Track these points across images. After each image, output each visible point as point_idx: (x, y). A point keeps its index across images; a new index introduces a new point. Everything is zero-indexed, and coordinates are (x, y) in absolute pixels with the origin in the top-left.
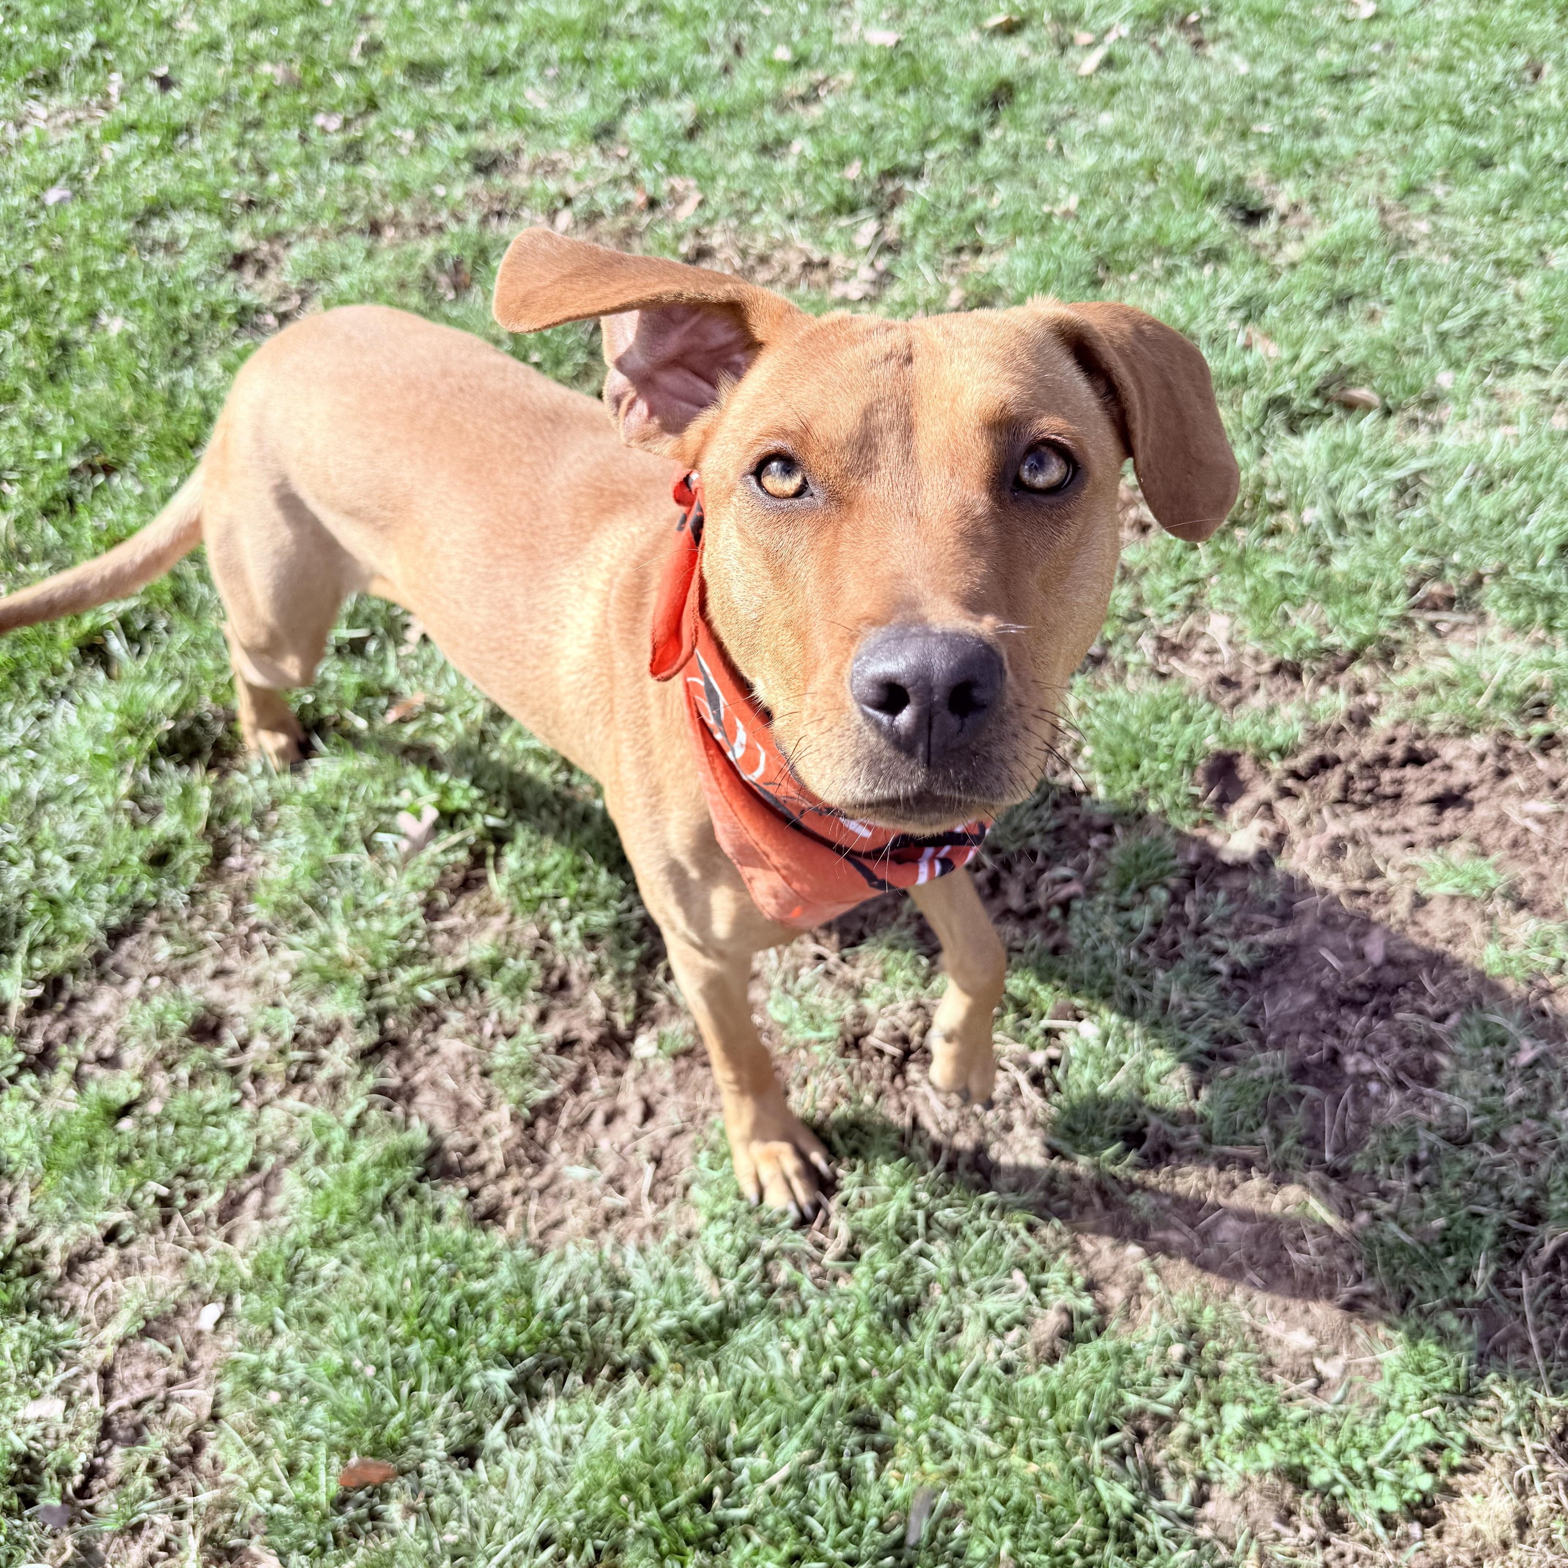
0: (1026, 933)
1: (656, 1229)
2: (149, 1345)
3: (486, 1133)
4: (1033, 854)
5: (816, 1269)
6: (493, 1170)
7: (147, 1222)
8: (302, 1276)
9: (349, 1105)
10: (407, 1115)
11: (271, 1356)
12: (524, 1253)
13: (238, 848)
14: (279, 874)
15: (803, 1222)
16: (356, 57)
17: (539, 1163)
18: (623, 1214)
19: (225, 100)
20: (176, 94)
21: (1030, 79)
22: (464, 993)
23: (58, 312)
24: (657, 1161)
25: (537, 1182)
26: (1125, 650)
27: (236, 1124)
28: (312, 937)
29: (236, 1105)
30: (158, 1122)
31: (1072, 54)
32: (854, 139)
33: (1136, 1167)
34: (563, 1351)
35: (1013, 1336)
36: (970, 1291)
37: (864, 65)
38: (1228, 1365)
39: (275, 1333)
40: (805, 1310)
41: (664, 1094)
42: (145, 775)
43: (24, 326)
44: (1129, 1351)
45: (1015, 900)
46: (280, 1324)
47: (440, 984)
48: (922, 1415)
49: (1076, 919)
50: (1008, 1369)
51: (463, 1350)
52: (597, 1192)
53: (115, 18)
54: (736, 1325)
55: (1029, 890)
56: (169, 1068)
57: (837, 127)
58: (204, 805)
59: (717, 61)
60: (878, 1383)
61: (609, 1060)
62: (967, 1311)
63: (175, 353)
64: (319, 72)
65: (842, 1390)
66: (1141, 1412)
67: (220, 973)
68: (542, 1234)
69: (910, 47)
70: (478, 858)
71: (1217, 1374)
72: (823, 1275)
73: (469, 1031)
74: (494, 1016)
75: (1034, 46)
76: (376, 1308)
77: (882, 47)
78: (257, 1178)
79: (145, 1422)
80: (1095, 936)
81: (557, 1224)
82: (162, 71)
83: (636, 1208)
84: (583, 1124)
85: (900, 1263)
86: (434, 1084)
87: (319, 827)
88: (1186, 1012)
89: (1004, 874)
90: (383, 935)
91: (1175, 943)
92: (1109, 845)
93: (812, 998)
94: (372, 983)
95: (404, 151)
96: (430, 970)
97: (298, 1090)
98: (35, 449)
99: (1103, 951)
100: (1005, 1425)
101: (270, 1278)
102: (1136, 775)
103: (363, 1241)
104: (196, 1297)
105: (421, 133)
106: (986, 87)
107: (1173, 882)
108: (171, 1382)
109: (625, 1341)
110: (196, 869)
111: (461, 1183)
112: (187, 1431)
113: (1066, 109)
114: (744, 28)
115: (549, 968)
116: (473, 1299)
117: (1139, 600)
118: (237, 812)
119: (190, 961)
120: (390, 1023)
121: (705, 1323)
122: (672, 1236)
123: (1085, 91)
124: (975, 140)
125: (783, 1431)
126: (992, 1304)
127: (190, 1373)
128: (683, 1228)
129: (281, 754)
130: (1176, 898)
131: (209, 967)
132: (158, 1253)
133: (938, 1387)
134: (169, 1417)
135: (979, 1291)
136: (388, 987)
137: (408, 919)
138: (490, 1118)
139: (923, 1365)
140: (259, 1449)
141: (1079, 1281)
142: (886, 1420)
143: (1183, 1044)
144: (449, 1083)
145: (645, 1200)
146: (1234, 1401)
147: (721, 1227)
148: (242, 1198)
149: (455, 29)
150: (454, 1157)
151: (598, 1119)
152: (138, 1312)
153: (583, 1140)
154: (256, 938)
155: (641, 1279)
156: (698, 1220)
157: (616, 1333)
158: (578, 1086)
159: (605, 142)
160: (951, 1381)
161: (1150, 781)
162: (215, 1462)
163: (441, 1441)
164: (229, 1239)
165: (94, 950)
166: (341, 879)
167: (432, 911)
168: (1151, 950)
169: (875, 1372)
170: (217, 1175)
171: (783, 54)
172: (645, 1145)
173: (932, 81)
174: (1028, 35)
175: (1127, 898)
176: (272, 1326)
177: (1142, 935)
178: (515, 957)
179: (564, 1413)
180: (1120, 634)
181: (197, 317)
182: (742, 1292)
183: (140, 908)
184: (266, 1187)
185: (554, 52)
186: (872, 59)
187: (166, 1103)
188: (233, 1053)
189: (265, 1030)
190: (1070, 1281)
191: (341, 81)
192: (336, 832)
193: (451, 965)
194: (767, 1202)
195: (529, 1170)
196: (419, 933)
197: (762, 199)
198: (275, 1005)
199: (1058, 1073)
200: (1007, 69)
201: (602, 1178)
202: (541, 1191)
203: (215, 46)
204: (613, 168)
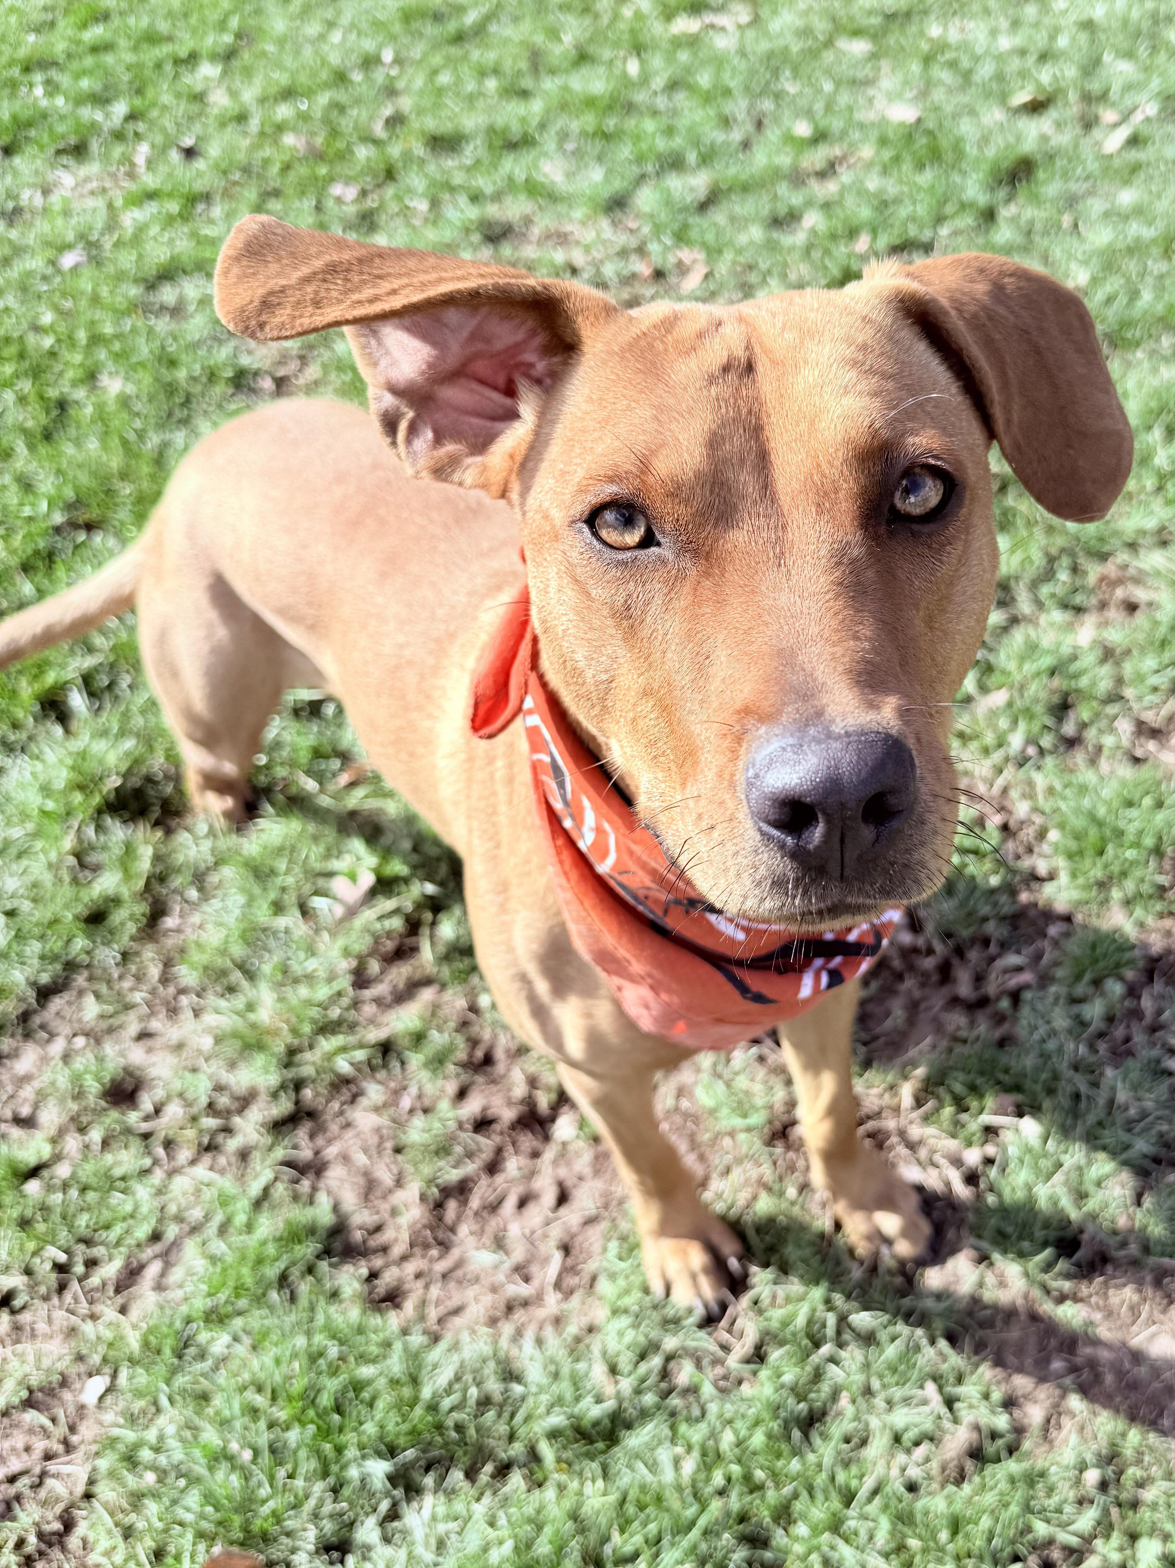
0: (972, 1024)
1: (558, 1321)
2: (31, 1417)
3: (394, 1212)
4: (986, 942)
5: (719, 1370)
6: (397, 1251)
7: (43, 1289)
8: (192, 1351)
9: (256, 1177)
10: (314, 1189)
11: (151, 1435)
12: (417, 1339)
13: (177, 908)
14: (213, 937)
15: (709, 1321)
16: (379, 130)
17: (445, 1246)
18: (525, 1303)
19: (246, 170)
20: (200, 164)
21: (1051, 158)
22: (385, 1065)
23: (61, 374)
24: (566, 1249)
25: (441, 1266)
26: (1101, 731)
27: (143, 1192)
28: (239, 1002)
29: (145, 1172)
30: (65, 1186)
31: (1097, 133)
32: (865, 213)
33: (1068, 1276)
34: (446, 1444)
35: (920, 1452)
36: (879, 1402)
37: (883, 141)
38: (1149, 1495)
39: (158, 1410)
40: (704, 1414)
41: (581, 1178)
42: (90, 832)
43: (26, 386)
44: (1042, 1474)
45: (964, 988)
46: (164, 1401)
47: (360, 1055)
48: (816, 1531)
49: (1025, 1011)
50: (912, 1487)
51: (343, 1438)
52: (501, 1277)
53: (150, 93)
54: (629, 1426)
55: (979, 979)
56: (82, 1130)
57: (850, 201)
58: (144, 864)
59: (736, 136)
60: (772, 1496)
61: (527, 1141)
62: (874, 1423)
63: (170, 415)
64: (340, 145)
65: (735, 1502)
66: (1050, 1542)
67: (144, 1036)
68: (440, 1321)
69: (931, 125)
70: (413, 926)
71: (1135, 1505)
72: (725, 1378)
73: (385, 1105)
74: (413, 1090)
75: (1059, 125)
76: (260, 1389)
77: (902, 124)
78: (158, 1248)
79: (18, 1498)
80: (1042, 1030)
81: (457, 1311)
82: (188, 141)
83: (539, 1299)
84: (494, 1207)
85: (808, 1369)
86: (345, 1158)
87: (257, 890)
88: (1132, 1112)
89: (955, 961)
90: (309, 1003)
91: (1127, 1040)
92: (1067, 935)
93: (742, 1083)
94: (292, 1052)
95: (417, 222)
96: (352, 1039)
97: (207, 1159)
98: (22, 504)
99: (1051, 1045)
100: (901, 1548)
101: (159, 1352)
102: (1099, 864)
103: (257, 1319)
104: (82, 1368)
105: (435, 203)
106: (1005, 164)
107: (1130, 974)
108: (48, 1457)
109: (512, 1437)
110: (131, 928)
111: (363, 1263)
112: (59, 1509)
113: (1085, 186)
114: (767, 105)
115: (474, 1042)
116: (358, 1386)
117: (1120, 681)
118: (178, 871)
119: (115, 1022)
120: (308, 1093)
121: (596, 1424)
122: (572, 1329)
123: (1106, 170)
124: (989, 216)
125: (665, 1542)
126: (900, 1418)
127: (69, 1448)
128: (585, 1321)
129: (227, 815)
130: (1133, 992)
131: (134, 1028)
132: (50, 1320)
133: (836, 1504)
134: (43, 1493)
135: (890, 1403)
136: (308, 1056)
137: (336, 986)
138: (399, 1197)
139: (821, 1479)
140: (128, 1533)
141: (997, 1395)
142: (779, 1538)
143: (1127, 1147)
144: (361, 1159)
145: (551, 1289)
146: (1151, 1535)
147: (624, 1321)
148: (141, 1267)
149: (480, 104)
150: (358, 1236)
151: (511, 1202)
152: (22, 1382)
153: (494, 1223)
154: (184, 1000)
155: (535, 1374)
156: (600, 1314)
157: (503, 1428)
158: (493, 1168)
159: (619, 214)
160: (848, 1498)
161: (1116, 868)
162: (85, 1541)
163: (311, 1534)
164: (123, 1310)
165: (23, 1007)
166: (272, 943)
167: (361, 979)
168: (1103, 1047)
169: (770, 1484)
170: (118, 1244)
171: (803, 129)
172: (556, 1233)
173: (949, 157)
174: (1052, 114)
175: (1080, 989)
176: (155, 1403)
177: (1091, 1029)
178: (440, 1030)
179: (441, 1510)
180: (1097, 715)
181: (194, 379)
182: (638, 1392)
183: (71, 966)
184: (167, 1257)
185: (575, 126)
186: (891, 135)
187: (75, 1166)
188: (147, 1118)
189: (181, 1095)
190: (986, 1396)
191: (363, 153)
192: (273, 895)
193: (375, 1035)
194: (674, 1297)
195: (434, 1252)
196: (345, 1001)
197: (769, 272)
198: (194, 1070)
199: (993, 1172)
200: (1029, 146)
201: (508, 1265)
202: (445, 1276)
203: (241, 118)
204: (622, 239)
